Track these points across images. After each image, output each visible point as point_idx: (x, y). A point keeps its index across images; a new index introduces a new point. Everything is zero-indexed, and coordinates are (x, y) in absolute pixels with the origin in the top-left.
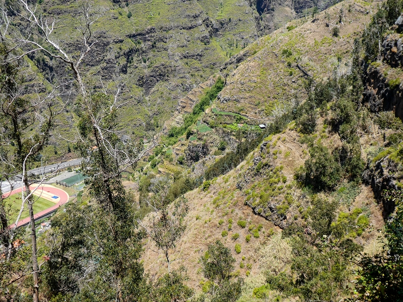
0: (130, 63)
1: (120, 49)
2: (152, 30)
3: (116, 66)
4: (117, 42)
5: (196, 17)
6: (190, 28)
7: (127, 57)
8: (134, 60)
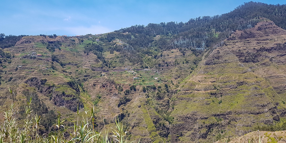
0: (211, 132)
1: (204, 123)
2: (230, 113)
3: (198, 133)
4: (203, 119)
5: (263, 106)
6: (258, 114)
7: (208, 128)
8: (214, 130)
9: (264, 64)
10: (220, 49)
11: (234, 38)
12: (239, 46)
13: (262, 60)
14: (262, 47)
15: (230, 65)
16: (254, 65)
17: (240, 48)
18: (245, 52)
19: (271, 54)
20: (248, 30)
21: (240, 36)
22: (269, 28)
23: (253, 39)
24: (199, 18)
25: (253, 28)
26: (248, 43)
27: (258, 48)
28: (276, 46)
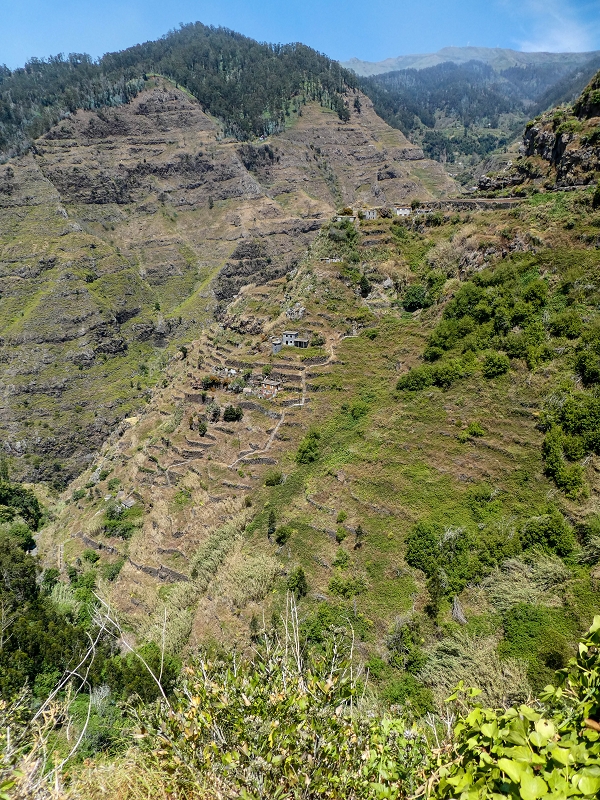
9: (143, 208)
10: (15, 164)
11: (66, 134)
12: (78, 157)
13: (142, 197)
14: (142, 162)
15: (37, 211)
16: (119, 210)
17: (79, 162)
18: (92, 175)
19: (166, 182)
20: (109, 112)
21: (86, 126)
22: (169, 109)
23: (124, 138)
24: (59, 56)
25: (127, 106)
26: (111, 149)
27: (131, 163)
28: (179, 160)
